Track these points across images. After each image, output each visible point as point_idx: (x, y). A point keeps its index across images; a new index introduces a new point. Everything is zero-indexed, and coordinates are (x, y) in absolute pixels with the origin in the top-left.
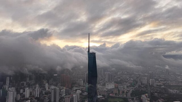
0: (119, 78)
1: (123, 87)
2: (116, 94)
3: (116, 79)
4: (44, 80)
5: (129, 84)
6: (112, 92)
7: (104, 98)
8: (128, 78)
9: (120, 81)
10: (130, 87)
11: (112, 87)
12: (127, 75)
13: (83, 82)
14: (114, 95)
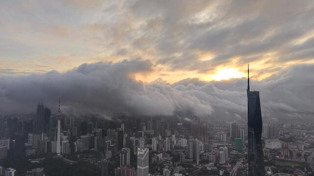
0: (288, 134)
1: (298, 148)
2: (286, 156)
3: (281, 135)
4: (166, 130)
5: (308, 144)
6: (279, 154)
7: (267, 161)
8: (304, 134)
9: (289, 138)
10: (311, 149)
11: (276, 147)
12: (302, 129)
13: (227, 136)
14: (283, 158)
